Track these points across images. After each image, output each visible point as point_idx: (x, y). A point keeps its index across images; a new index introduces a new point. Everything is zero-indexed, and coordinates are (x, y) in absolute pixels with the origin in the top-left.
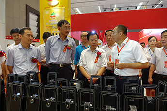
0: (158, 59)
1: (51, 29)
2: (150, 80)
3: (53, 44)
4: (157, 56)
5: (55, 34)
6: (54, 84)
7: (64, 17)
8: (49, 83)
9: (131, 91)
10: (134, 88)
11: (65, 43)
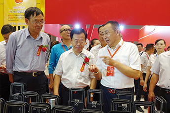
0: (162, 67)
1: (16, 20)
2: (151, 95)
3: (20, 44)
4: (161, 63)
5: (21, 27)
6: (19, 99)
7: (35, 3)
8: (13, 98)
9: (121, 108)
10: (125, 105)
11: (38, 42)
